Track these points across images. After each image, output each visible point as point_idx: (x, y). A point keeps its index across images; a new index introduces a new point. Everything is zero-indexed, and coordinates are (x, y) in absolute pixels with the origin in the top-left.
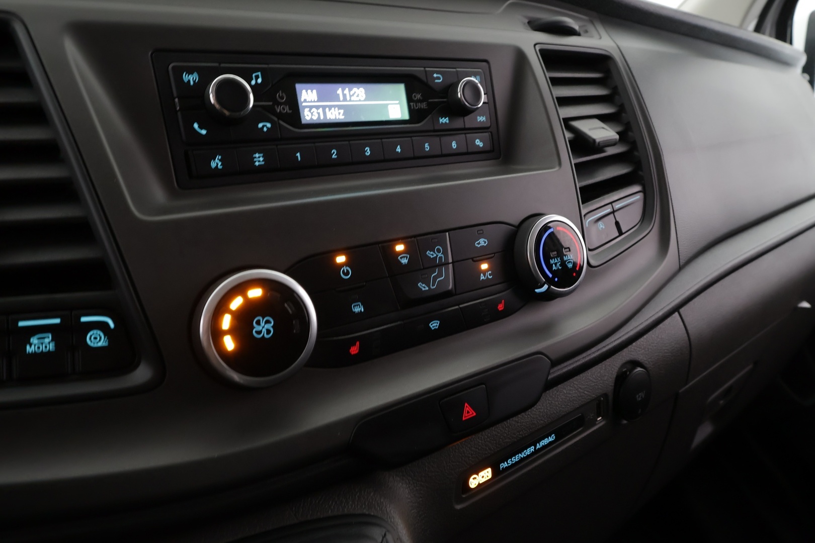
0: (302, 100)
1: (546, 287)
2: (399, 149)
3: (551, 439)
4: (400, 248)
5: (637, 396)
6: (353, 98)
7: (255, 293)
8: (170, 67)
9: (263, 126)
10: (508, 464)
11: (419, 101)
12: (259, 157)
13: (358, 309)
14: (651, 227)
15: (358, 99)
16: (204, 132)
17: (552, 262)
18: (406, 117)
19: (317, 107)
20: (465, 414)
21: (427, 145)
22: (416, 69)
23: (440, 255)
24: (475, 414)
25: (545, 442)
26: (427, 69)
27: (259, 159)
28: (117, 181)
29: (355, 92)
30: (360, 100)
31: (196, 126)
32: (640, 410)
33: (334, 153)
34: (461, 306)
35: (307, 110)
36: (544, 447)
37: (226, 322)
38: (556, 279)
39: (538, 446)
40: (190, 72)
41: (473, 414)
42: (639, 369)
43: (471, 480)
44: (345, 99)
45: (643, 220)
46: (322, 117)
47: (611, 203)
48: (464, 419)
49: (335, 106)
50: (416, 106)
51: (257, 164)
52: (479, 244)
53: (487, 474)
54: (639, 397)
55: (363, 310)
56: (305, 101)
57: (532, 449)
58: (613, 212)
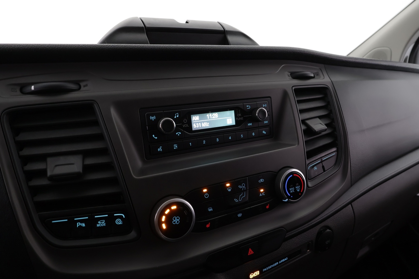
0: (193, 120)
1: (287, 200)
2: (230, 138)
3: (286, 259)
4: (228, 185)
5: (326, 242)
6: (213, 118)
7: (174, 207)
8: (146, 115)
9: (178, 134)
10: (266, 269)
11: (240, 117)
12: (176, 146)
13: (211, 210)
14: (339, 167)
15: (215, 118)
16: (156, 138)
17: (290, 189)
18: (234, 124)
19: (198, 123)
20: (249, 253)
21: (242, 135)
22: (240, 104)
23: (244, 187)
24: (253, 253)
25: (283, 260)
26: (244, 104)
27: (176, 147)
28: (128, 165)
29: (214, 115)
30: (216, 118)
31: (153, 136)
32: (327, 248)
33: (204, 141)
34: (251, 207)
35: (194, 124)
36: (282, 262)
37: (164, 218)
38: (292, 197)
39: (280, 262)
40: (153, 116)
41: (252, 253)
42: (328, 230)
43: (251, 275)
44: (210, 118)
45: (336, 164)
46: (200, 126)
47: (321, 158)
48: (249, 255)
49: (205, 122)
50: (239, 119)
51: (175, 148)
52: (260, 181)
53: (257, 273)
54: (327, 242)
55: (212, 210)
56: (194, 121)
57: (277, 263)
58: (322, 162)
